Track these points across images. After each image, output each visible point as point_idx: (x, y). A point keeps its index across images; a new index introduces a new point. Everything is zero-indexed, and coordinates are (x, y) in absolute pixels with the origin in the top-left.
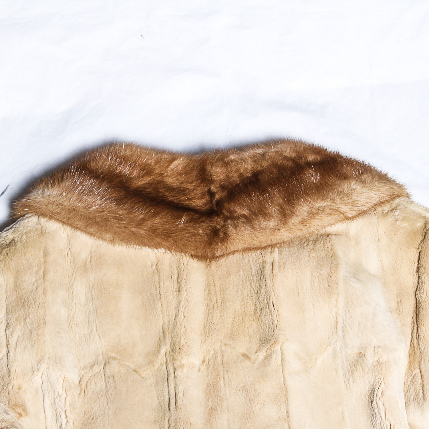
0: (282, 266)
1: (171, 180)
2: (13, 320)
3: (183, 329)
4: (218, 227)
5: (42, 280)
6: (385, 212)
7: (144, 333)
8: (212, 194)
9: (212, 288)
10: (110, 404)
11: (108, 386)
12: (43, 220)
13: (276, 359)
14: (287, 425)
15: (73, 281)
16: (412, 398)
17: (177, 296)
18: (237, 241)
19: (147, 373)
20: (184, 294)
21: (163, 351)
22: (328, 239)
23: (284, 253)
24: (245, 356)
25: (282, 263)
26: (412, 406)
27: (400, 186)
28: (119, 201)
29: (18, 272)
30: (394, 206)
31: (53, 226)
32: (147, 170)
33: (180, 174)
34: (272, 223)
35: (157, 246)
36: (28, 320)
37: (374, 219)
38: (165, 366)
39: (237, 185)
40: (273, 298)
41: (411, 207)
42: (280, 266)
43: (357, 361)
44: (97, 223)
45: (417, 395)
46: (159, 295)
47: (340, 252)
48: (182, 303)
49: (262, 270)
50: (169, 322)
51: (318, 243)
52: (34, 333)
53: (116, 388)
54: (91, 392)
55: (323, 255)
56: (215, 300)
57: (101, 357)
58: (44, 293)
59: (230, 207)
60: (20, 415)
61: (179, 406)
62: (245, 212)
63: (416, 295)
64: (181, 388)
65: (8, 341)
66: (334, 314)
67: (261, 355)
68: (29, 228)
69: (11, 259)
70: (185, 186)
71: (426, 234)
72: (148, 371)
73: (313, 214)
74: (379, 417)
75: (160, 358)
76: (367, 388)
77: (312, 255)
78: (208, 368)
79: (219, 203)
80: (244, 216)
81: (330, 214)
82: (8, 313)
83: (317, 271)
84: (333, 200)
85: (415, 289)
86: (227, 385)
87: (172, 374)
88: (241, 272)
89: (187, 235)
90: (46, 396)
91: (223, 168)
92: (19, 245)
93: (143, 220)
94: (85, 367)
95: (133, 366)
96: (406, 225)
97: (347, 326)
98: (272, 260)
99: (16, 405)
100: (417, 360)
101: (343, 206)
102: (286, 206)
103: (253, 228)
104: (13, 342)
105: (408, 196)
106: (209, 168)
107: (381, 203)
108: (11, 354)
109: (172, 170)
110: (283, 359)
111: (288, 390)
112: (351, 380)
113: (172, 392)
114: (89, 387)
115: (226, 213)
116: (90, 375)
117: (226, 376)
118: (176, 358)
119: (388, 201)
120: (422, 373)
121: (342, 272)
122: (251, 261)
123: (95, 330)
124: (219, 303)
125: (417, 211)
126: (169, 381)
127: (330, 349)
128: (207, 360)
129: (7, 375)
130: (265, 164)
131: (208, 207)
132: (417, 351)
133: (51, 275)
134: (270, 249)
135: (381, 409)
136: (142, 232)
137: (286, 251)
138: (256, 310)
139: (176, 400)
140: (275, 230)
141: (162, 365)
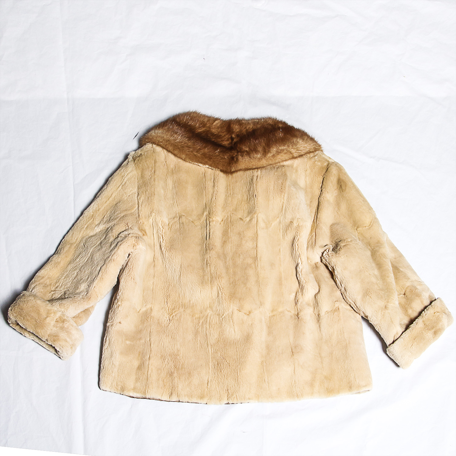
0: (262, 178)
1: (214, 131)
2: (141, 192)
3: (214, 204)
4: (234, 155)
5: (153, 174)
6: (311, 157)
7: (197, 206)
8: (232, 139)
9: (229, 187)
10: (181, 235)
11: (181, 227)
12: (154, 146)
13: (254, 221)
14: (256, 251)
15: (166, 178)
16: (310, 245)
17: (213, 189)
18: (242, 163)
19: (197, 223)
20: (216, 188)
21: (205, 214)
22: (283, 167)
23: (263, 172)
24: (241, 219)
25: (261, 176)
26: (309, 249)
27: (320, 146)
28: (190, 138)
29: (143, 169)
30: (315, 154)
31: (158, 149)
32: (203, 124)
33: (218, 128)
34: (259, 156)
35: (205, 164)
36: (147, 192)
37: (306, 160)
38: (205, 221)
39: (245, 135)
40: (256, 193)
41: (323, 156)
42: (260, 178)
43: (289, 225)
44: (179, 148)
45: (312, 243)
46: (205, 187)
47: (288, 174)
48: (215, 192)
49: (252, 180)
50: (208, 201)
51: (279, 169)
52: (150, 198)
53: (184, 228)
54: (173, 229)
55: (281, 174)
56: (230, 193)
57: (178, 215)
58: (154, 180)
59: (240, 146)
60: (144, 235)
61: (211, 238)
62: (247, 149)
63: (319, 199)
64: (212, 231)
65: (138, 202)
66: (282, 203)
67: (248, 219)
68: (148, 149)
69: (140, 163)
70: (221, 134)
71: (328, 169)
72: (198, 223)
73: (278, 153)
74: (295, 251)
75: (204, 217)
76: (292, 238)
77: (275, 174)
78: (224, 223)
79: (236, 143)
80: (246, 151)
81: (285, 153)
82: (138, 189)
83: (277, 181)
84: (288, 146)
85: (319, 197)
86: (232, 231)
87: (209, 224)
88: (242, 181)
89: (219, 158)
90: (154, 228)
91: (239, 126)
92: (143, 156)
93: (200, 149)
94: (171, 218)
95: (191, 220)
96: (319, 163)
97: (287, 209)
98: (257, 175)
99: (142, 230)
100: (315, 228)
101: (293, 149)
102: (266, 148)
103: (250, 157)
104: (140, 203)
105: (322, 151)
106: (232, 125)
107: (309, 152)
108: (140, 208)
109: (215, 125)
110: (257, 221)
111: (258, 235)
112: (285, 234)
113: (208, 232)
114: (172, 227)
115: (239, 150)
116: (173, 222)
117: (232, 227)
118: (210, 217)
119: (313, 152)
120: (316, 234)
121: (288, 183)
122: (247, 176)
123: (176, 202)
124: (231, 194)
125: (325, 158)
126: (207, 227)
127: (278, 220)
128: (224, 220)
129: (138, 217)
130: (259, 126)
131: (230, 146)
132: (316, 225)
133: (157, 172)
134: (256, 170)
135: (296, 247)
136: (199, 155)
137: (264, 171)
138: (247, 199)
139: (209, 235)
140: (260, 159)
141: (204, 220)
